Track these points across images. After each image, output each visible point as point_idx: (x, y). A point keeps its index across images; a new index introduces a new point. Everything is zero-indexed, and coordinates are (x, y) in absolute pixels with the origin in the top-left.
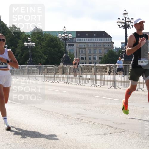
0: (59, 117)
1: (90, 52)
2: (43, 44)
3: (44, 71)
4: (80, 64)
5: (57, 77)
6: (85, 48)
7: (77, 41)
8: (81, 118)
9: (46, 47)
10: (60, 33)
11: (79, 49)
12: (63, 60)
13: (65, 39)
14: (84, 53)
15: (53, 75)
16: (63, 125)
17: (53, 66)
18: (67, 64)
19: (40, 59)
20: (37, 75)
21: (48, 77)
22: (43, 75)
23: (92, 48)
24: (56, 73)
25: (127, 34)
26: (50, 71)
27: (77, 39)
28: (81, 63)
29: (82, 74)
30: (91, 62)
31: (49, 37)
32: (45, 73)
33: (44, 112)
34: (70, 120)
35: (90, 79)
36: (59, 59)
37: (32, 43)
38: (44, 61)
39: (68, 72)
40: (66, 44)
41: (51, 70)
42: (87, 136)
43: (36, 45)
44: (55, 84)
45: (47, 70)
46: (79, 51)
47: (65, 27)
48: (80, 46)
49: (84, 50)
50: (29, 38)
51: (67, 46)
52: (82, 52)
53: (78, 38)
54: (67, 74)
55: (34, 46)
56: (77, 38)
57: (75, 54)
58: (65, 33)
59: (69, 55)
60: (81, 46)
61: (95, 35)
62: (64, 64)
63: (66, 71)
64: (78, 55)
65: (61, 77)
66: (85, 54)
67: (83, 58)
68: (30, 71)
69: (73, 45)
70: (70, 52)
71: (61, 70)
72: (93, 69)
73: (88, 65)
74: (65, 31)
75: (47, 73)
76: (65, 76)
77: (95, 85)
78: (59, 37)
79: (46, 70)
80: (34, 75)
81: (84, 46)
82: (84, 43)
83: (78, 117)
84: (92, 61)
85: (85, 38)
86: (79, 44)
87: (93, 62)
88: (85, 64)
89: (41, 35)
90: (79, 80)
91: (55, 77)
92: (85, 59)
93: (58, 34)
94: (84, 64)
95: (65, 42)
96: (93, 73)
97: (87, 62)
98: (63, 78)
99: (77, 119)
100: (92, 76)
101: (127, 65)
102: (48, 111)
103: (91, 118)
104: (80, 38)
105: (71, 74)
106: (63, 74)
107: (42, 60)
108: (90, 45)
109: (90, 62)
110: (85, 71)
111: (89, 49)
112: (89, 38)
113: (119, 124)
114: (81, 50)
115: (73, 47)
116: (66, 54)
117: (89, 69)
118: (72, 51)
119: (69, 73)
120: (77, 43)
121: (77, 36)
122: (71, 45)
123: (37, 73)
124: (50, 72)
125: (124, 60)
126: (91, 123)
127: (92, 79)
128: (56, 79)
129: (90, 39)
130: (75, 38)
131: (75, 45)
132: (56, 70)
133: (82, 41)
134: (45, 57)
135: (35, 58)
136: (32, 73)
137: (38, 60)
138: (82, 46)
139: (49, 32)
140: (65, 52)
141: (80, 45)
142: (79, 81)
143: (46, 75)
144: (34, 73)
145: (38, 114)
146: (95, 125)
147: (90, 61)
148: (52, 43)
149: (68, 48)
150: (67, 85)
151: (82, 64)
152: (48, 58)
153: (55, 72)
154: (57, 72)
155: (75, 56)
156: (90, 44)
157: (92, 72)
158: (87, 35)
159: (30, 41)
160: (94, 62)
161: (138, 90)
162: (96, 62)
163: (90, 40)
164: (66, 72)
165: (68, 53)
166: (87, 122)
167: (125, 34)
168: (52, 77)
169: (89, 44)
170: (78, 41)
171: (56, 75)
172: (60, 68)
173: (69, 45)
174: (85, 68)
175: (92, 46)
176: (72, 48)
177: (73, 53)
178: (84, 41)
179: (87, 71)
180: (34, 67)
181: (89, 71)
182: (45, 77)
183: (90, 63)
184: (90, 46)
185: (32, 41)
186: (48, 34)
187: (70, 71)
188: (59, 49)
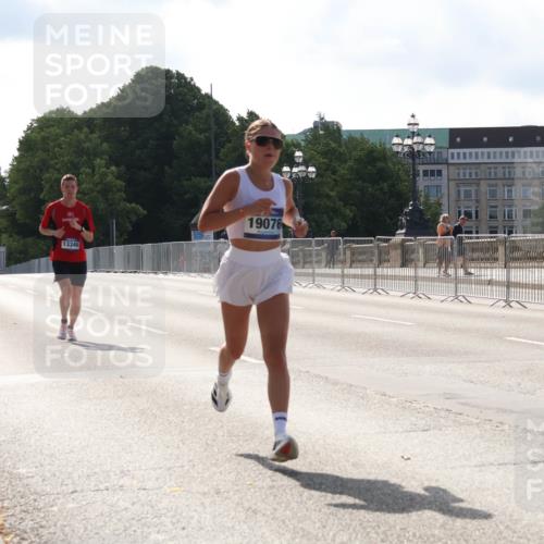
0: (387, 406)
1: (493, 194)
2: (343, 170)
3: (342, 257)
5: (384, 277)
6: (477, 182)
7: (450, 161)
9: (350, 180)
10: (397, 136)
11: (458, 186)
12: (404, 221)
13: (413, 154)
14: (473, 197)
15: (370, 271)
16: (396, 432)
17: (371, 242)
18: (416, 235)
19: (331, 219)
20: (318, 271)
21: (355, 276)
22: (338, 271)
23: (500, 182)
24: (380, 264)
26: (360, 258)
27: (453, 154)
30: (496, 227)
31: (362, 149)
32: (343, 262)
33: (337, 388)
35: (490, 282)
36: (391, 219)
37: (307, 167)
38: (344, 225)
39: (418, 260)
40: (414, 170)
41: (364, 253)
42: (476, 466)
43: (318, 174)
44: (375, 297)
45: (353, 254)
46: (459, 192)
47: (413, 116)
48: (462, 177)
49: (473, 189)
50: (298, 154)
51: (419, 175)
52: (468, 194)
53: (455, 151)
54: (416, 267)
55: (314, 176)
56: (451, 151)
57: (444, 201)
58: (413, 134)
59: (426, 204)
60: (465, 175)
61: (511, 139)
62: (406, 234)
63: (413, 256)
64: (453, 205)
65: (395, 278)
66: (477, 201)
67: (468, 215)
68: (298, 256)
69: (439, 173)
70: (427, 196)
71: (396, 255)
72: (501, 250)
73: (486, 237)
74: (415, 129)
75: (352, 262)
76: (408, 272)
77: (508, 303)
78: (395, 149)
79: (348, 253)
80: (310, 271)
81: (474, 177)
82: (473, 167)
83: (448, 404)
84: (499, 222)
85: (480, 150)
86: (458, 169)
88: (477, 233)
89: (335, 142)
90: (453, 285)
91: (375, 277)
92: (477, 217)
93: (391, 138)
94: (471, 232)
95: (414, 164)
96: (501, 263)
97: (484, 227)
98: (404, 278)
100: (498, 274)
102: (351, 386)
103: (489, 408)
104: (461, 151)
105: (427, 265)
106: (404, 265)
107: (335, 220)
108: (493, 171)
109: (491, 227)
110: (475, 255)
111: (490, 186)
112: (492, 150)
114: (462, 189)
115: (439, 178)
116: (414, 201)
117: (488, 250)
118: (433, 191)
119: (421, 264)
120: (451, 167)
121: (453, 145)
122: (432, 173)
123: (319, 262)
124: (360, 261)
127: (498, 283)
128: (379, 281)
129: (495, 153)
130: (444, 151)
131: (444, 173)
132: (380, 254)
133: (468, 161)
134: (348, 212)
135: (316, 216)
136: (305, 263)
137: (323, 222)
138: (468, 177)
139: (362, 132)
140: (410, 194)
141: (462, 172)
142: (453, 290)
143: (346, 271)
144: (311, 262)
145: (318, 396)
147: (493, 223)
148: (369, 167)
149: (422, 183)
150: (416, 302)
151: (467, 232)
152: (355, 216)
153: (375, 259)
154: (385, 261)
155: (443, 207)
156: (496, 168)
157: (496, 259)
158: (485, 139)
159: (301, 160)
163: (495, 157)
164: (412, 260)
165: (422, 199)
168: (368, 277)
169: (490, 168)
170: (455, 161)
171: (379, 271)
172: (395, 247)
173: (425, 173)
174: (475, 246)
175: (500, 175)
176: (434, 181)
177: (436, 199)
178: (474, 161)
179: (482, 256)
180: (310, 244)
181: (488, 255)
182: (343, 276)
183: (493, 231)
184: (493, 176)
185: (306, 163)
186: (358, 140)
187: (425, 257)
188: (393, 186)
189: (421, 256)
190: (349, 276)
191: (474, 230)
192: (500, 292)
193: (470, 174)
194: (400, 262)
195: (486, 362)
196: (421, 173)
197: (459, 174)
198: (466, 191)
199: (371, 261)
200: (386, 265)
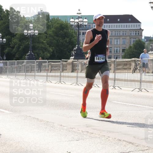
0: (62, 130)
2: (50, 32)
3: (47, 68)
5: (64, 76)
10: (72, 18)
13: (79, 26)
15: (59, 74)
16: (66, 141)
17: (59, 62)
18: (78, 59)
19: (43, 52)
20: (37, 74)
21: (52, 76)
22: (45, 74)
23: (113, 38)
24: (63, 71)
26: (55, 69)
30: (111, 56)
31: (58, 23)
32: (48, 70)
33: (42, 123)
34: (76, 134)
36: (69, 53)
38: (49, 55)
39: (79, 70)
40: (79, 32)
41: (57, 67)
44: (60, 85)
45: (52, 67)
47: (79, 10)
51: (80, 35)
54: (77, 72)
55: (37, 34)
58: (79, 18)
61: (118, 20)
62: (74, 59)
63: (76, 68)
65: (69, 77)
68: (29, 68)
71: (69, 67)
72: (113, 65)
74: (80, 15)
75: (51, 70)
76: (74, 74)
77: (114, 87)
78: (71, 23)
79: (50, 66)
80: (34, 74)
85: (106, 24)
91: (61, 76)
93: (70, 20)
95: (79, 30)
96: (112, 71)
98: (72, 77)
99: (85, 133)
102: (48, 122)
105: (82, 72)
106: (72, 71)
112: (111, 24)
113: (142, 139)
116: (78, 45)
119: (80, 71)
124: (54, 70)
126: (103, 138)
127: (111, 79)
128: (62, 78)
130: (91, 25)
132: (63, 67)
134: (51, 49)
135: (37, 51)
136: (31, 71)
137: (40, 54)
139: (58, 17)
140: (77, 42)
143: (49, 74)
144: (34, 70)
146: (109, 140)
148: (61, 31)
149: (81, 38)
150: (77, 87)
152: (53, 51)
154: (65, 70)
158: (108, 20)
160: (114, 56)
162: (117, 56)
163: (112, 27)
164: (76, 70)
165: (81, 44)
166: (99, 136)
168: (57, 76)
171: (62, 74)
172: (69, 64)
175: (114, 35)
180: (34, 63)
182: (47, 76)
186: (56, 20)
187: (82, 68)
188: (70, 39)
189: (80, 68)
190: (49, 76)
194: (71, 70)
196: (82, 34)
199: (60, 70)
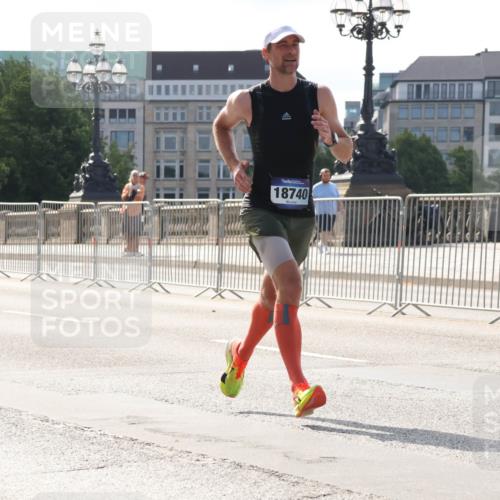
0: (48, 436)
1: (205, 144)
4: (158, 196)
5: (51, 258)
6: (183, 127)
7: (148, 97)
8: (144, 436)
9: (9, 122)
11: (157, 133)
12: (81, 180)
14: (178, 147)
15: (33, 249)
17: (34, 208)
18: (96, 199)
21: (10, 256)
24: (46, 239)
25: (374, 64)
26: (19, 231)
27: (151, 87)
28: (162, 193)
29: (165, 241)
30: (208, 189)
31: (25, 79)
34: (96, 447)
35: (196, 265)
36: (66, 177)
39: (100, 234)
40: (97, 108)
41: (25, 224)
45: (8, 225)
46: (158, 139)
47: (97, 33)
48: (162, 119)
49: (177, 136)
51: (103, 116)
52: (170, 143)
53: (155, 83)
54: (96, 244)
56: (149, 83)
57: (138, 153)
59: (112, 156)
60: (166, 118)
61: (230, 68)
62: (84, 198)
63: (92, 229)
64: (149, 156)
65: (66, 258)
66: (183, 153)
67: (170, 172)
69: (132, 113)
70: (113, 146)
71: (69, 226)
72: (213, 220)
73: (191, 203)
75: (7, 236)
76: (85, 249)
77: (219, 293)
79: (2, 224)
81: (179, 119)
82: (179, 105)
83: (133, 431)
84: (211, 183)
85: (188, 83)
86: (158, 108)
87: (213, 190)
88: (181, 196)
90: (146, 269)
91: (39, 257)
92: (181, 175)
94: (173, 196)
96: (212, 237)
97: (191, 188)
99: (125, 444)
100: (207, 252)
101: (362, 201)
103: (189, 436)
104: (163, 83)
105: (112, 241)
106: (79, 240)
108: (205, 111)
109: (199, 189)
110: (179, 227)
111: (200, 132)
112: (204, 83)
115: (132, 120)
116: (96, 152)
117: (194, 220)
118: (123, 139)
119: (104, 239)
120: (148, 106)
122: (122, 113)
124: (18, 235)
125: (352, 181)
126: (185, 461)
127: (207, 266)
128: (45, 265)
129: (208, 87)
131: (139, 114)
132: (46, 225)
133: (172, 97)
134: (3, 166)
138: (171, 119)
139: (26, 55)
140: (91, 143)
141: (162, 113)
142: (146, 275)
146: (203, 465)
147: (203, 184)
149: (107, 127)
151: (166, 196)
152: (12, 172)
153: (40, 235)
154: (53, 235)
155: (135, 161)
156: (209, 108)
157: (206, 233)
158: (196, 67)
160: (218, 189)
161: (404, 311)
162: (228, 189)
163: (208, 93)
164: (92, 234)
165: (107, 150)
166: (171, 453)
167: (364, 64)
168: (29, 257)
169: (201, 108)
170: (155, 97)
171: (45, 249)
172: (68, 215)
173: (113, 113)
174: (177, 215)
176: (124, 125)
177: (126, 149)
178: (180, 97)
179: (186, 228)
181: (195, 228)
183: (203, 194)
186: (21, 65)
187: (109, 229)
188: (68, 131)
189: (104, 227)
190: (2, 257)
191: (177, 193)
192: (208, 278)
193: (175, 115)
194: (74, 237)
195: (187, 373)
196: (107, 114)
197: (158, 115)
198: (166, 139)
199: (36, 234)
200: (53, 240)
